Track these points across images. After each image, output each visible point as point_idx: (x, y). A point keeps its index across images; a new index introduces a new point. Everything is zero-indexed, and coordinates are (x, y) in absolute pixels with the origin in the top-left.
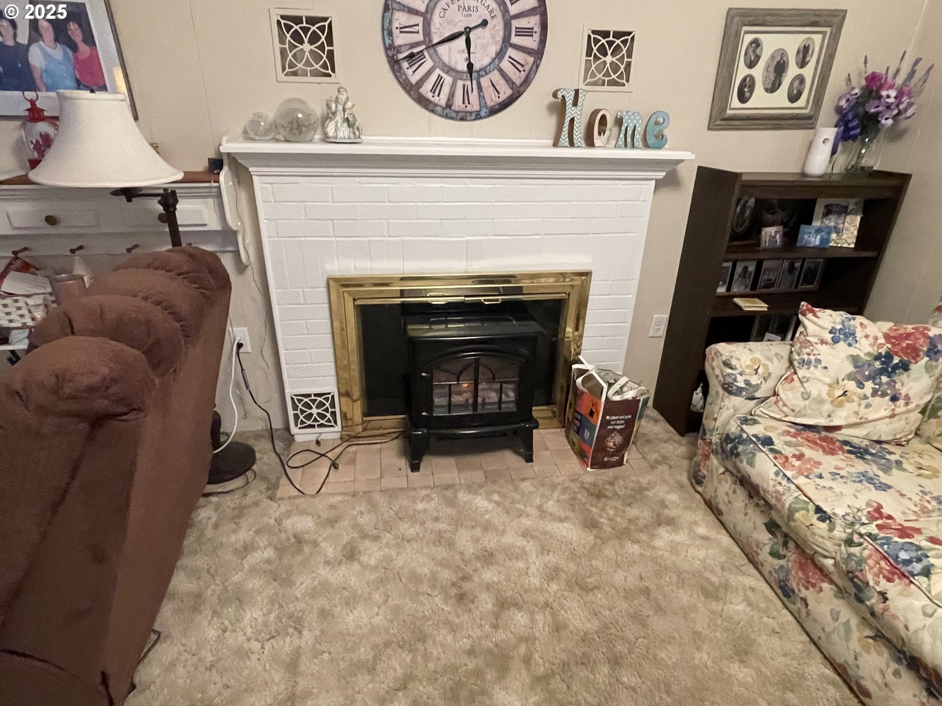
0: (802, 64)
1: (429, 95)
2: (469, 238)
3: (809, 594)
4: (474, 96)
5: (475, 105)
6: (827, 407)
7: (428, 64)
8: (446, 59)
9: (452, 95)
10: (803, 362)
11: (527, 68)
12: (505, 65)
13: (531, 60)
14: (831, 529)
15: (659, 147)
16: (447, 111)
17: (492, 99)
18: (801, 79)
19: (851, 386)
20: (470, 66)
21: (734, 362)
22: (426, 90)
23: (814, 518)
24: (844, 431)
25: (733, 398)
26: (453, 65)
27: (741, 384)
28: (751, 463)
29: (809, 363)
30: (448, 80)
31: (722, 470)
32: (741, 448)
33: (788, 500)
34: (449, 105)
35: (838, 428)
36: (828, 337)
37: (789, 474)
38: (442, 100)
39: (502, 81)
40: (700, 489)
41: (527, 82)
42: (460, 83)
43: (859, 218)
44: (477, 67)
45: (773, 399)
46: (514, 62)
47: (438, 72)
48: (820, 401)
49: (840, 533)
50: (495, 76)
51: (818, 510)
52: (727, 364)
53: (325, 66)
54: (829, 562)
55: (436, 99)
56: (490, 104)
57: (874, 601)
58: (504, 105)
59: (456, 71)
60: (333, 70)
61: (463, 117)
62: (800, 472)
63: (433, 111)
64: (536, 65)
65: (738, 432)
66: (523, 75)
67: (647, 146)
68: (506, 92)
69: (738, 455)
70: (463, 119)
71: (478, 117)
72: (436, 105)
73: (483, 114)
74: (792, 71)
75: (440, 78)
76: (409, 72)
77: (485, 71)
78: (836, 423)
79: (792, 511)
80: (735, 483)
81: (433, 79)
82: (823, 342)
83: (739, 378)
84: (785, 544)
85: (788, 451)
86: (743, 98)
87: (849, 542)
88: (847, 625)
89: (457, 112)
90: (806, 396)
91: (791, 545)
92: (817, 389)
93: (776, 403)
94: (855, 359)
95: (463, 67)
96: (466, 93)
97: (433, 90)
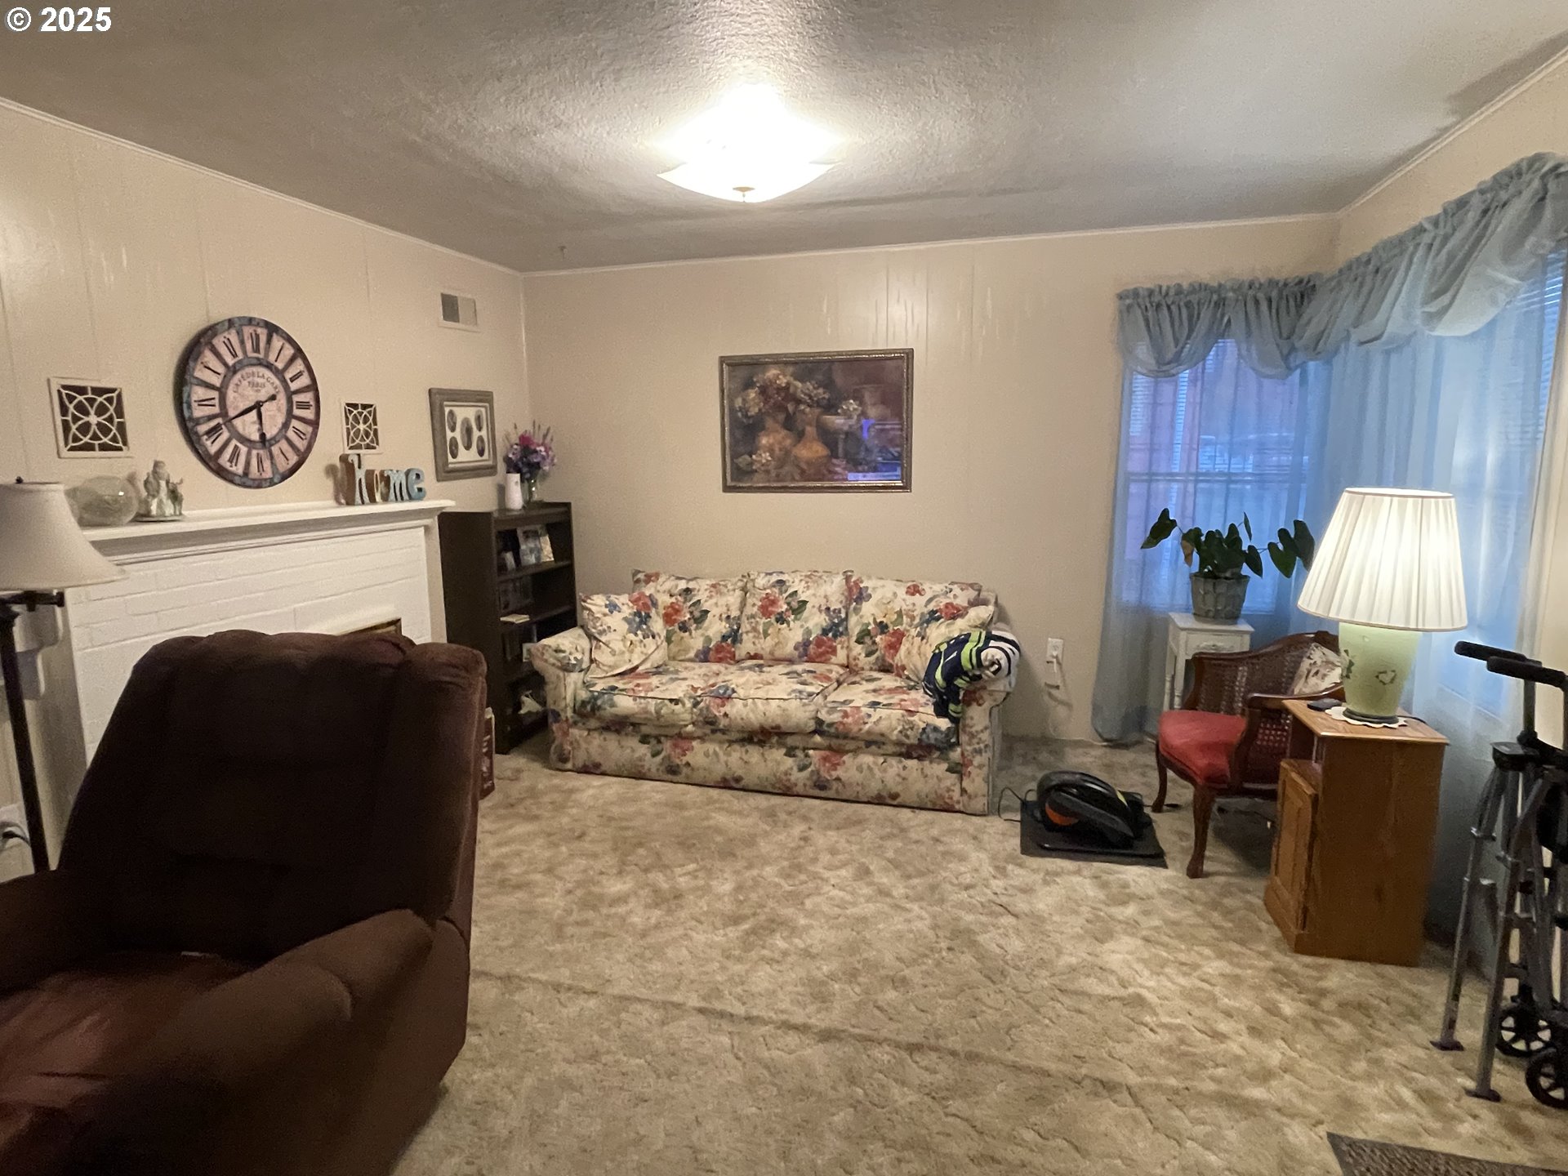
0: (480, 429)
1: (227, 465)
2: (296, 606)
3: (688, 758)
4: (267, 464)
5: (268, 474)
6: (627, 656)
7: (225, 435)
8: (240, 430)
9: (248, 464)
10: (602, 633)
11: (308, 436)
12: (291, 434)
13: (310, 429)
14: (684, 705)
15: (420, 499)
16: (244, 480)
17: (283, 465)
18: (481, 439)
19: (631, 636)
20: (263, 436)
21: (562, 648)
22: (224, 460)
23: (673, 706)
24: (640, 668)
25: (572, 674)
26: (247, 435)
27: (574, 662)
28: (613, 705)
29: (604, 631)
30: (244, 449)
31: (586, 733)
32: (599, 702)
33: (652, 709)
34: (246, 474)
35: (636, 667)
36: (607, 610)
37: (642, 694)
38: (239, 469)
39: (290, 449)
40: (569, 766)
41: (309, 448)
42: (254, 452)
43: (547, 538)
44: (268, 436)
45: (594, 665)
46: (297, 432)
47: (234, 442)
48: (623, 653)
49: (689, 705)
50: (284, 445)
51: (671, 700)
52: (558, 651)
53: (114, 439)
54: (690, 728)
55: (234, 469)
56: (281, 470)
57: (723, 723)
58: (293, 471)
59: (250, 441)
60: (125, 443)
61: (259, 484)
62: (647, 691)
63: (232, 482)
64: (315, 434)
65: (589, 694)
66: (305, 443)
67: (411, 498)
68: (294, 459)
69: (599, 708)
70: (259, 487)
71: (272, 483)
72: (235, 475)
73: (276, 480)
74: (476, 434)
75: (236, 447)
76: (208, 443)
77: (275, 440)
78: (636, 663)
79: (658, 712)
80: (601, 733)
81: (230, 450)
82: (605, 615)
83: (572, 658)
84: (659, 742)
85: (630, 686)
86: (454, 456)
87: (696, 704)
88: (715, 753)
89: (254, 480)
90: (613, 653)
91: (663, 739)
92: (618, 646)
93: (598, 666)
94: (625, 619)
95: (256, 437)
96: (260, 461)
97: (230, 461)
